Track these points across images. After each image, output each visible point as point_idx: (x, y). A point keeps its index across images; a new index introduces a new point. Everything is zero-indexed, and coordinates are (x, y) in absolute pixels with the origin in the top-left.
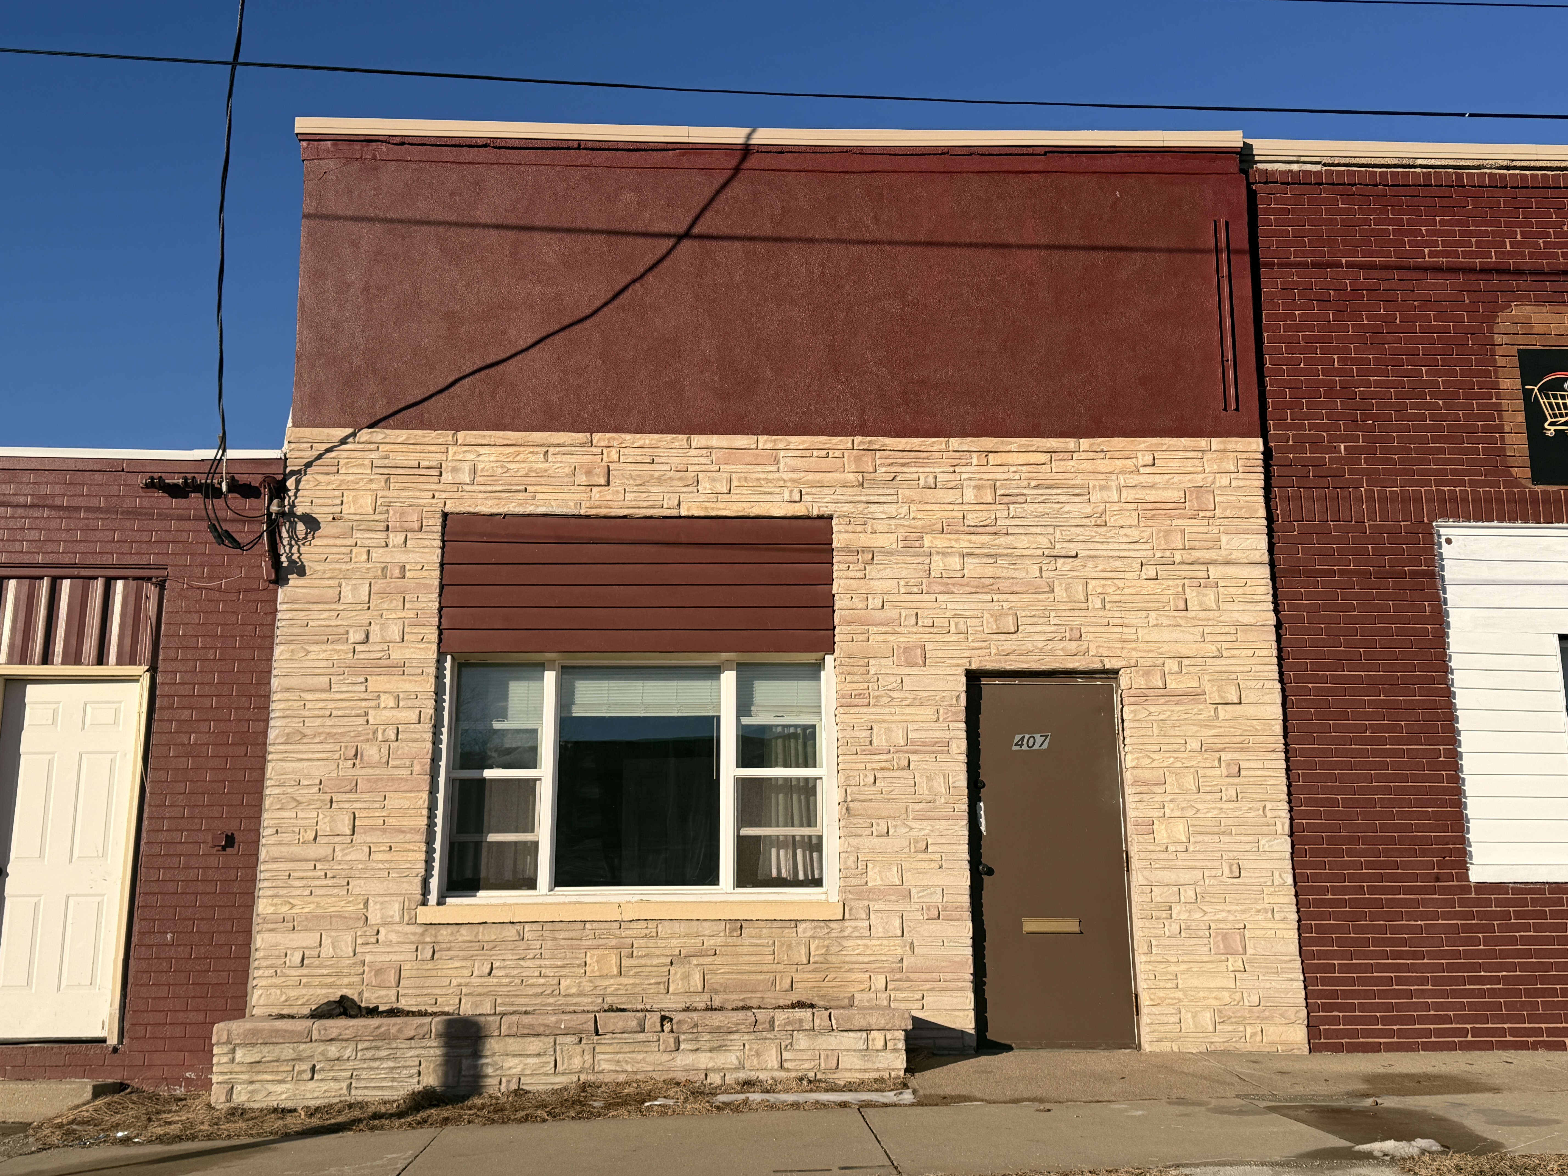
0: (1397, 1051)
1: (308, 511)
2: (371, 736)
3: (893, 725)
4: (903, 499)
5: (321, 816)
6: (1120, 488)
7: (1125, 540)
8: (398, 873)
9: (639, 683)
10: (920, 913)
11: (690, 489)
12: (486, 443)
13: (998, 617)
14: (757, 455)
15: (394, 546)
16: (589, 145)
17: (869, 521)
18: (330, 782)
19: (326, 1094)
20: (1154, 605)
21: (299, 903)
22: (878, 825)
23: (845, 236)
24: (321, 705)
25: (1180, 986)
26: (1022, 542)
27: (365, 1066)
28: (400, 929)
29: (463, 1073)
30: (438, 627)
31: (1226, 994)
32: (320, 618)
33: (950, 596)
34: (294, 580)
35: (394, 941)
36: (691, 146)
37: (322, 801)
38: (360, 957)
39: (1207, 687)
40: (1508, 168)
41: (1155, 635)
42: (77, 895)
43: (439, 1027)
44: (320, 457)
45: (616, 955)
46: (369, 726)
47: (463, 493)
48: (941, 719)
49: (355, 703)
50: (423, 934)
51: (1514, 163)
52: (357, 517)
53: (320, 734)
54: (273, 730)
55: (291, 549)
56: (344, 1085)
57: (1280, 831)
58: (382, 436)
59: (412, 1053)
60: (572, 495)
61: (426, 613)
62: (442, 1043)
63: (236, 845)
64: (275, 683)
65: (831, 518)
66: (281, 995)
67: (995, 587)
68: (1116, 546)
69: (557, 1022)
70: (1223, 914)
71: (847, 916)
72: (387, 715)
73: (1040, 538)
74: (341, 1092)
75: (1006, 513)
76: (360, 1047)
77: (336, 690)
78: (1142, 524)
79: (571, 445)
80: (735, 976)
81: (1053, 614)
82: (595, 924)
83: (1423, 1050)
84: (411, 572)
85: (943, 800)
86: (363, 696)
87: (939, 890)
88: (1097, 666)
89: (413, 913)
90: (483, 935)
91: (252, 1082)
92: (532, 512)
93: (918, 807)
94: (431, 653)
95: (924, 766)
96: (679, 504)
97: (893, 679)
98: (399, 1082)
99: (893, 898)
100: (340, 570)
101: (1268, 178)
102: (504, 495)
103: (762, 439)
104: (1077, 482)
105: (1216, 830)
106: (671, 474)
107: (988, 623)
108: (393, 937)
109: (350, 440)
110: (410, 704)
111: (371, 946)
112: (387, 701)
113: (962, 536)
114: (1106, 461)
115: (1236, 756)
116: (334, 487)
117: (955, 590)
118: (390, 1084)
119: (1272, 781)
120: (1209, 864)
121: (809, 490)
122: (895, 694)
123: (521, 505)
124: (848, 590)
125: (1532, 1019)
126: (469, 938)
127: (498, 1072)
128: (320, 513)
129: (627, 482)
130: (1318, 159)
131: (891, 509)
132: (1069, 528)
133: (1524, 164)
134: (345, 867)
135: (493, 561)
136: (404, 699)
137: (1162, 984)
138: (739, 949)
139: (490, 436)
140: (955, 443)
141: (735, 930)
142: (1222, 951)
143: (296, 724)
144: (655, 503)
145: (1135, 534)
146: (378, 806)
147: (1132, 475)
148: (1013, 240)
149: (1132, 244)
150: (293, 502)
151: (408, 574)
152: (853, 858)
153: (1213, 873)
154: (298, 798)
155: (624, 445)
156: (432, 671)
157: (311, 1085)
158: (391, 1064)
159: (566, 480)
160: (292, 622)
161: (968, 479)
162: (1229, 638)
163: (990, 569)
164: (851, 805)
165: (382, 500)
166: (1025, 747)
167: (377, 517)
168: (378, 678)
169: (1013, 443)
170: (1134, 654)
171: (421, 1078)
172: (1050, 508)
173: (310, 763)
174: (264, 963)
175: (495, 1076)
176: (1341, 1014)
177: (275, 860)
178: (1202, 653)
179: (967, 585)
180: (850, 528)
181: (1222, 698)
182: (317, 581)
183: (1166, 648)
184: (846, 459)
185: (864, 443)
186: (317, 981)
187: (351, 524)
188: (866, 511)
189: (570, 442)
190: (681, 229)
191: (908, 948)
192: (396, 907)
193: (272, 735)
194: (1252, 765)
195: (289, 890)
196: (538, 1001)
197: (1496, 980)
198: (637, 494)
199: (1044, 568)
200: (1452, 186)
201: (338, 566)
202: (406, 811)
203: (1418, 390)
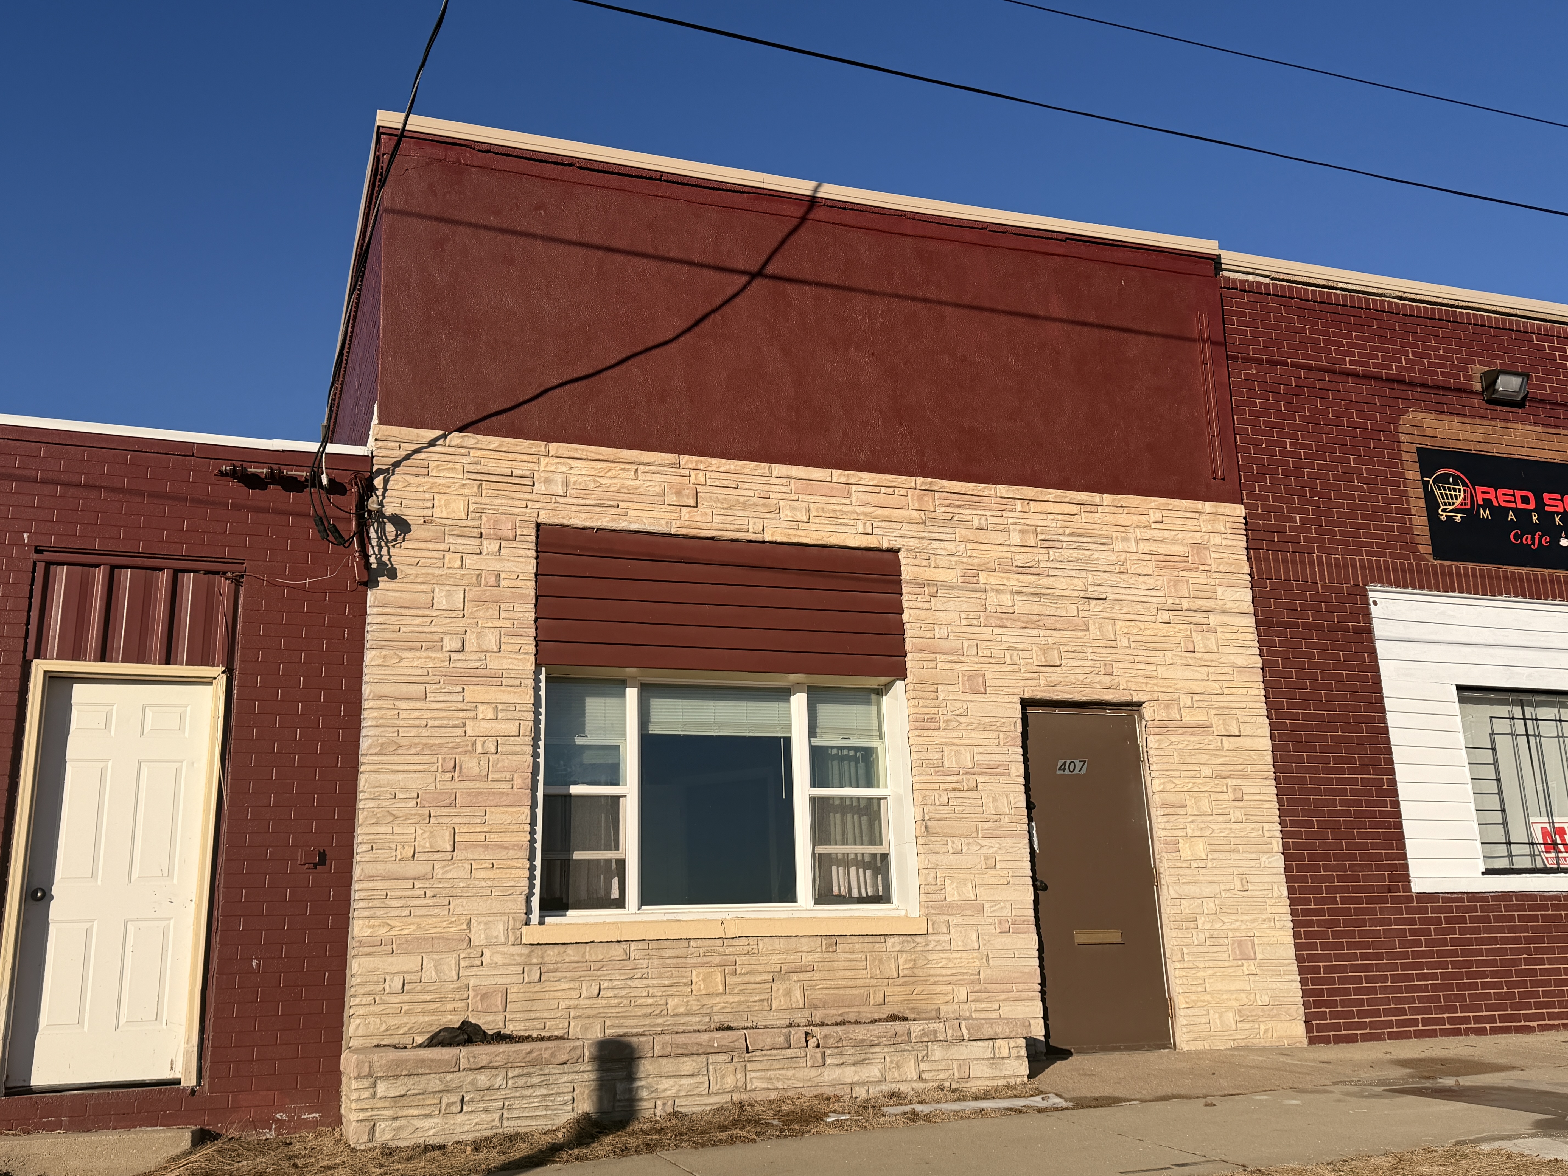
0: (1371, 1040)
1: (398, 512)
2: (470, 748)
3: (962, 748)
4: (960, 538)
5: (419, 831)
6: (1137, 541)
7: (1143, 586)
8: (502, 891)
9: (712, 703)
10: (993, 927)
11: (772, 515)
12: (578, 456)
13: (1045, 650)
14: (833, 488)
15: (488, 554)
16: (670, 178)
17: (932, 557)
18: (428, 795)
19: (477, 1127)
20: (1169, 645)
21: (398, 924)
22: (953, 842)
23: (901, 292)
24: (416, 714)
25: (1208, 990)
26: (1061, 583)
27: (517, 1094)
28: (506, 950)
29: (618, 1097)
30: (535, 638)
31: (1243, 995)
32: (412, 623)
33: (1004, 629)
34: (384, 583)
35: (500, 963)
36: (765, 192)
37: (420, 815)
38: (464, 980)
39: (1214, 721)
40: (1401, 298)
41: (1171, 673)
42: (138, 920)
43: (592, 1050)
44: (407, 457)
45: (721, 972)
46: (467, 737)
47: (556, 505)
48: (1002, 744)
49: (452, 713)
50: (529, 955)
51: (1406, 295)
52: (450, 522)
53: (416, 744)
54: (365, 739)
55: (380, 551)
56: (496, 1116)
57: (1276, 849)
58: (474, 441)
59: (565, 1078)
60: (662, 514)
61: (523, 624)
62: (595, 1068)
63: (328, 862)
64: (366, 690)
65: (898, 551)
66: (381, 1024)
67: (1041, 623)
68: (1136, 592)
69: (709, 1041)
70: (1238, 924)
71: (930, 931)
72: (485, 726)
73: (1076, 581)
74: (494, 1124)
75: (1047, 556)
76: (510, 1075)
77: (432, 699)
78: (1156, 573)
79: (660, 465)
80: (832, 992)
81: (1090, 650)
82: (699, 941)
83: (1389, 1039)
84: (506, 581)
85: (1007, 820)
86: (460, 706)
87: (1008, 904)
88: (1128, 699)
89: (518, 933)
90: (590, 955)
91: (395, 1119)
92: (625, 528)
93: (987, 825)
94: (529, 664)
95: (989, 787)
96: (763, 530)
97: (959, 705)
98: (552, 1110)
99: (969, 912)
100: (433, 575)
101: (1231, 285)
102: (598, 509)
103: (837, 473)
104: (1103, 532)
105: (1227, 848)
106: (755, 500)
107: (1037, 656)
108: (499, 959)
109: (441, 442)
110: (509, 715)
111: (475, 969)
112: (485, 712)
113: (1011, 575)
114: (1124, 516)
115: (1239, 782)
116: (425, 489)
117: (1008, 625)
118: (544, 1113)
119: (1267, 805)
120: (1224, 879)
121: (880, 524)
122: (962, 719)
123: (614, 520)
124: (919, 620)
125: (1464, 1009)
126: (576, 959)
127: (653, 1095)
128: (409, 514)
129: (715, 505)
130: (1268, 273)
131: (951, 547)
132: (1099, 573)
133: (1413, 296)
134: (446, 885)
135: (588, 574)
136: (502, 710)
137: (1194, 988)
138: (835, 964)
139: (583, 450)
140: (1002, 490)
141: (831, 945)
142: (1239, 957)
143: (390, 733)
144: (742, 527)
145: (1151, 582)
146: (479, 821)
147: (1145, 530)
148: (1041, 313)
149: (1136, 327)
150: (382, 501)
151: (503, 583)
152: (932, 875)
153: (1227, 887)
154: (394, 813)
155: (710, 469)
156: (531, 682)
157: (460, 1118)
158: (544, 1091)
159: (656, 498)
160: (383, 626)
161: (1015, 524)
162: (1228, 678)
163: (1036, 607)
164: (929, 823)
165: (475, 506)
166: (1067, 772)
167: (470, 523)
168: (476, 688)
169: (1050, 494)
170: (1156, 689)
171: (575, 1105)
172: (1083, 554)
173: (405, 775)
174: (362, 990)
175: (649, 1099)
176: (1327, 1010)
177: (371, 878)
178: (1209, 690)
179: (1018, 620)
180: (917, 562)
181: (1227, 730)
182: (409, 585)
183: (1180, 684)
184: (909, 497)
185: (926, 484)
186: (419, 1008)
187: (443, 528)
188: (930, 547)
189: (660, 462)
190: (755, 268)
191: (984, 960)
192: (501, 927)
193: (364, 745)
194: (1252, 790)
195: (386, 910)
196: (647, 1021)
197: (1434, 976)
198: (724, 517)
199: (1081, 608)
200: (1362, 308)
201: (430, 570)
202: (507, 827)
203: (1349, 474)
